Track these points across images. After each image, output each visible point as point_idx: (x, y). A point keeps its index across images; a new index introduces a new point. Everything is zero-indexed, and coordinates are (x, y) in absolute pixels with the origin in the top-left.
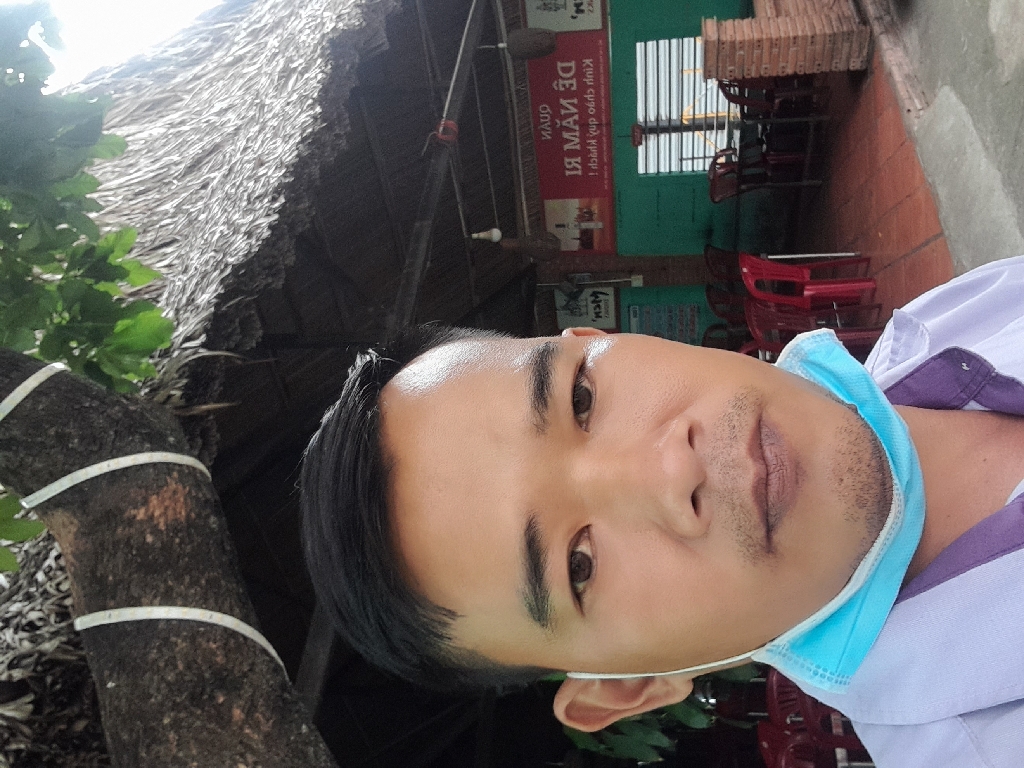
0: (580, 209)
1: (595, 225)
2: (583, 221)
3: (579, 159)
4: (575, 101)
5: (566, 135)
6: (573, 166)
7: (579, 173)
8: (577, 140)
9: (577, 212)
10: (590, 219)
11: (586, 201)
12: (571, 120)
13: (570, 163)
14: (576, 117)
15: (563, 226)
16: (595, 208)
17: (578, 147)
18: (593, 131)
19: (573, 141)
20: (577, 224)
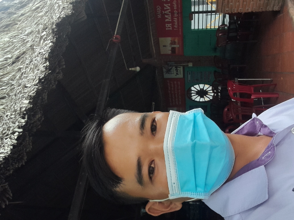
0: (171, 41)
1: (176, 46)
2: (172, 45)
3: (171, 24)
4: (169, 5)
5: (166, 16)
7: (171, 29)
10: (175, 44)
11: (173, 38)
12: (168, 11)
13: (168, 26)
14: (170, 10)
15: (166, 46)
16: (176, 41)
17: (171, 20)
18: (176, 15)
19: (169, 18)
20: (170, 45)
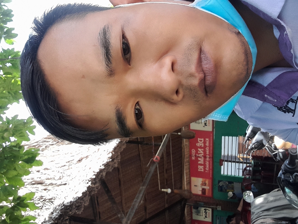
0: (202, 182)
1: (207, 188)
2: (203, 185)
3: (203, 167)
4: (203, 150)
5: (199, 159)
6: (201, 168)
7: (203, 170)
8: (203, 161)
9: (201, 183)
10: (205, 185)
11: (204, 179)
12: (201, 155)
14: (203, 154)
15: (197, 186)
16: (207, 182)
17: (203, 163)
18: (208, 159)
19: (201, 161)
20: (201, 186)
